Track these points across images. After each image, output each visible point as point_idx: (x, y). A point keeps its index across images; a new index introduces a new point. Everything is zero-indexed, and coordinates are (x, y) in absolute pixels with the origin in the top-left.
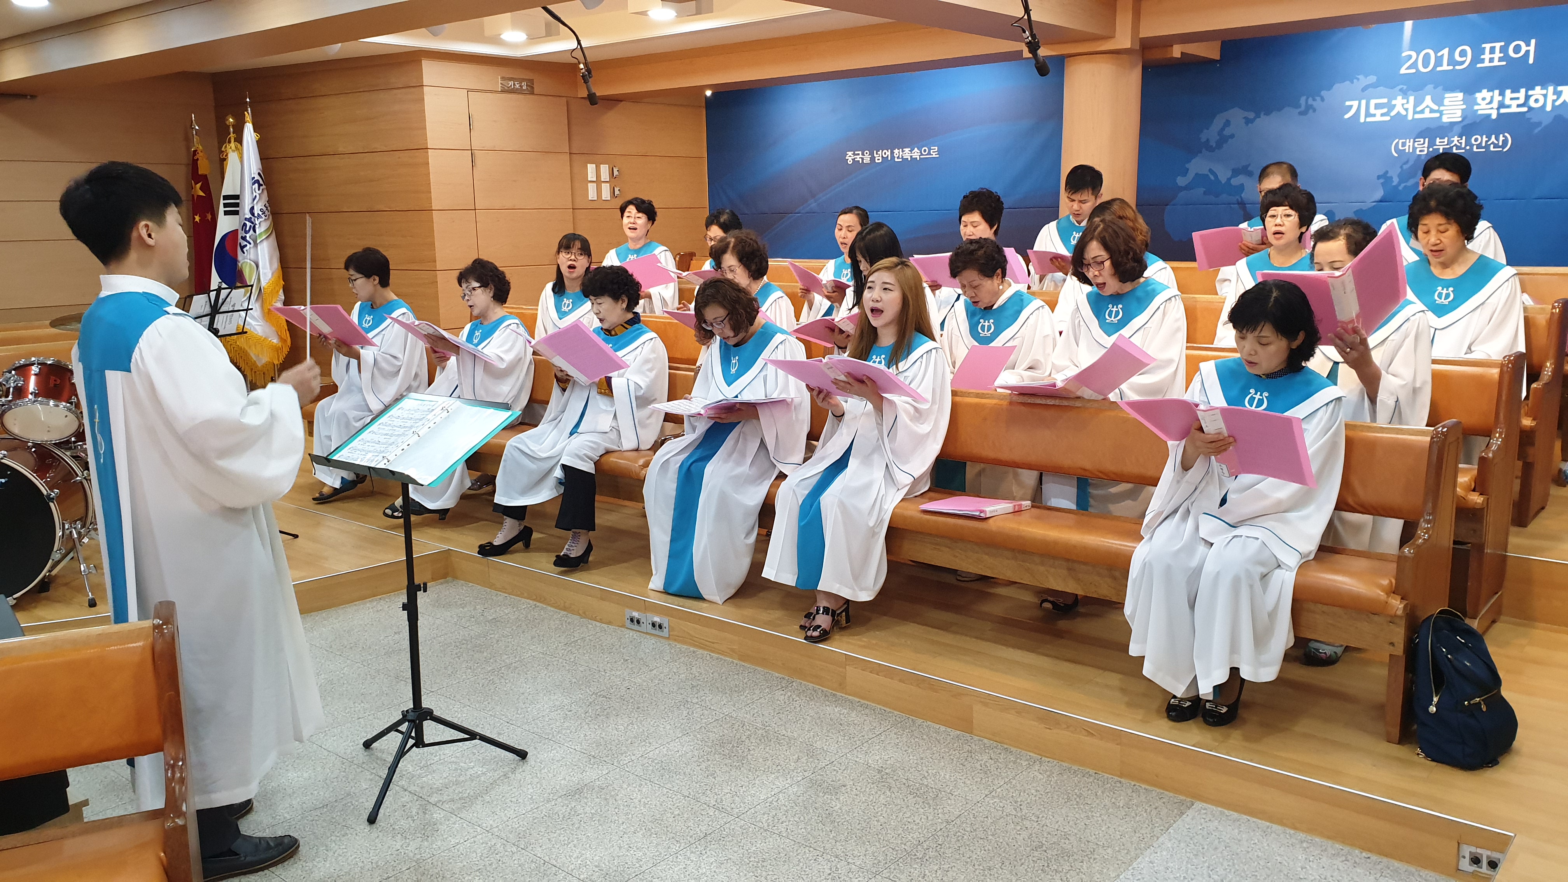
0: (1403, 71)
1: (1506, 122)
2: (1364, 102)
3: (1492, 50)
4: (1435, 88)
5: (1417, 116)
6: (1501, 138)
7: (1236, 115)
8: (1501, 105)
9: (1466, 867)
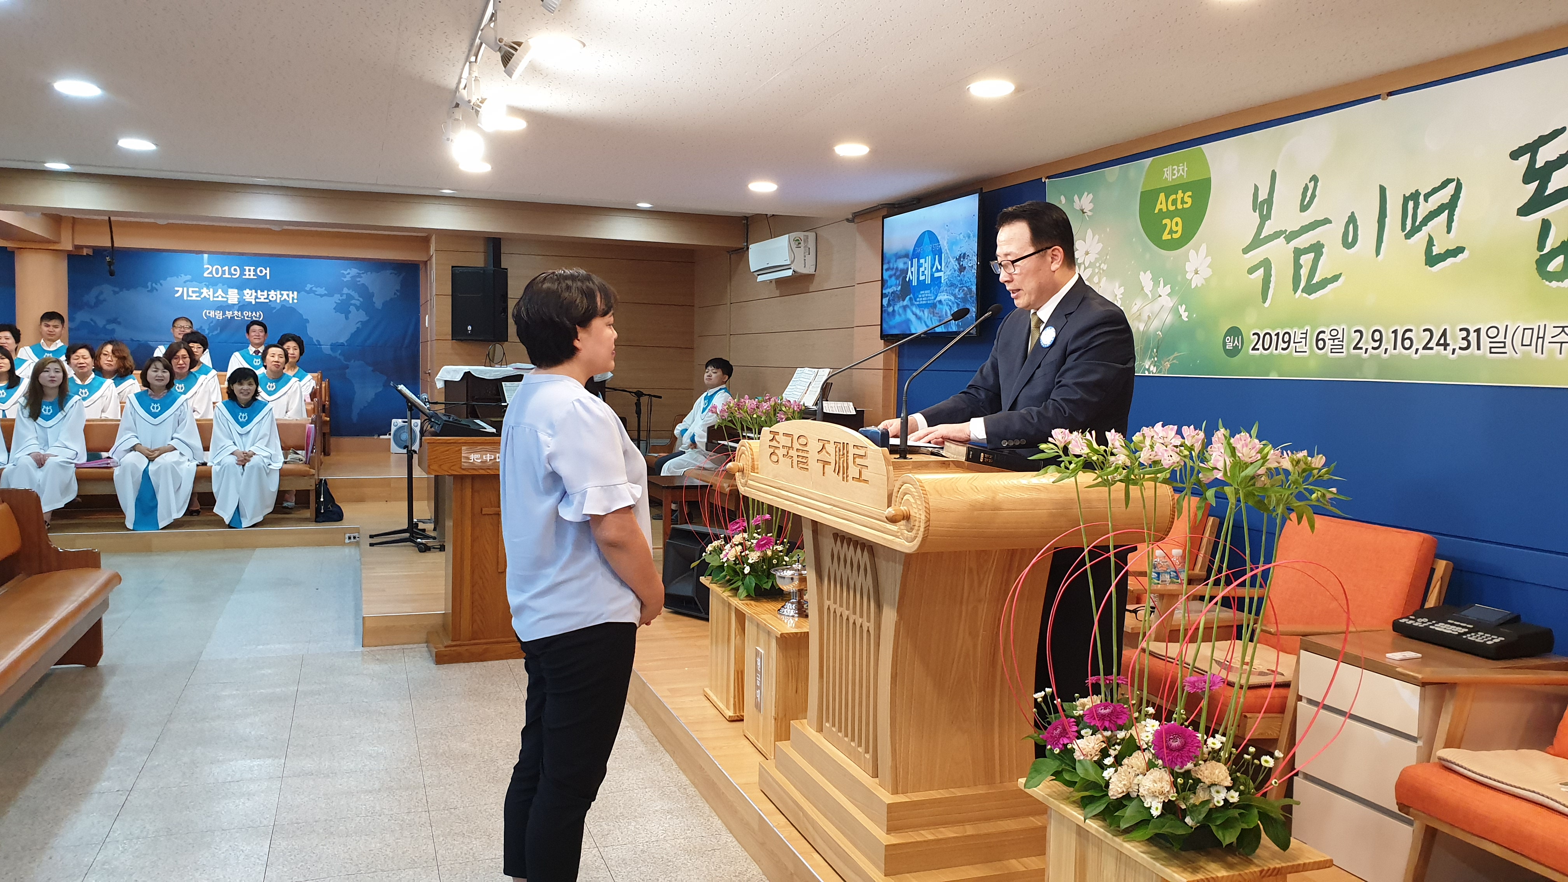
0: (205, 275)
1: (258, 306)
2: (185, 289)
3: (249, 271)
4: (223, 285)
5: (215, 299)
7: (106, 288)
8: (256, 297)
9: (347, 541)
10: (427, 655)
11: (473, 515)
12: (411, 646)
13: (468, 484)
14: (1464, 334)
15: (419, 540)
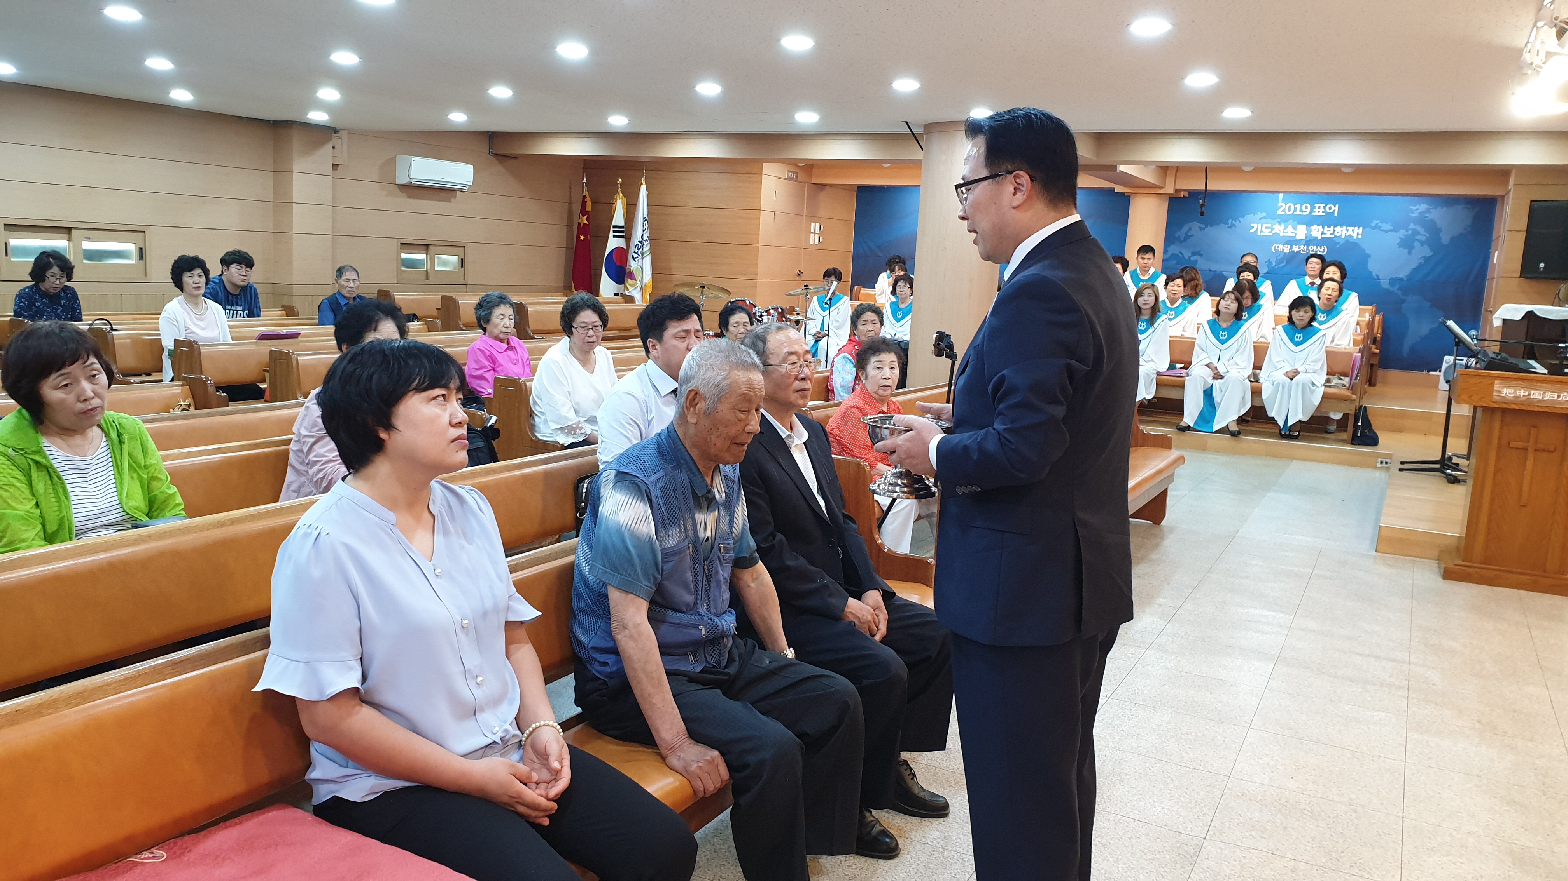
0: (1279, 212)
1: (1324, 241)
2: (1260, 225)
3: (1319, 208)
4: (1293, 221)
5: (1285, 234)
6: (1323, 248)
7: (1195, 225)
8: (1323, 233)
9: (1379, 465)
10: (1436, 570)
11: (1500, 447)
12: (1422, 560)
13: (1498, 417)
15: (1449, 471)
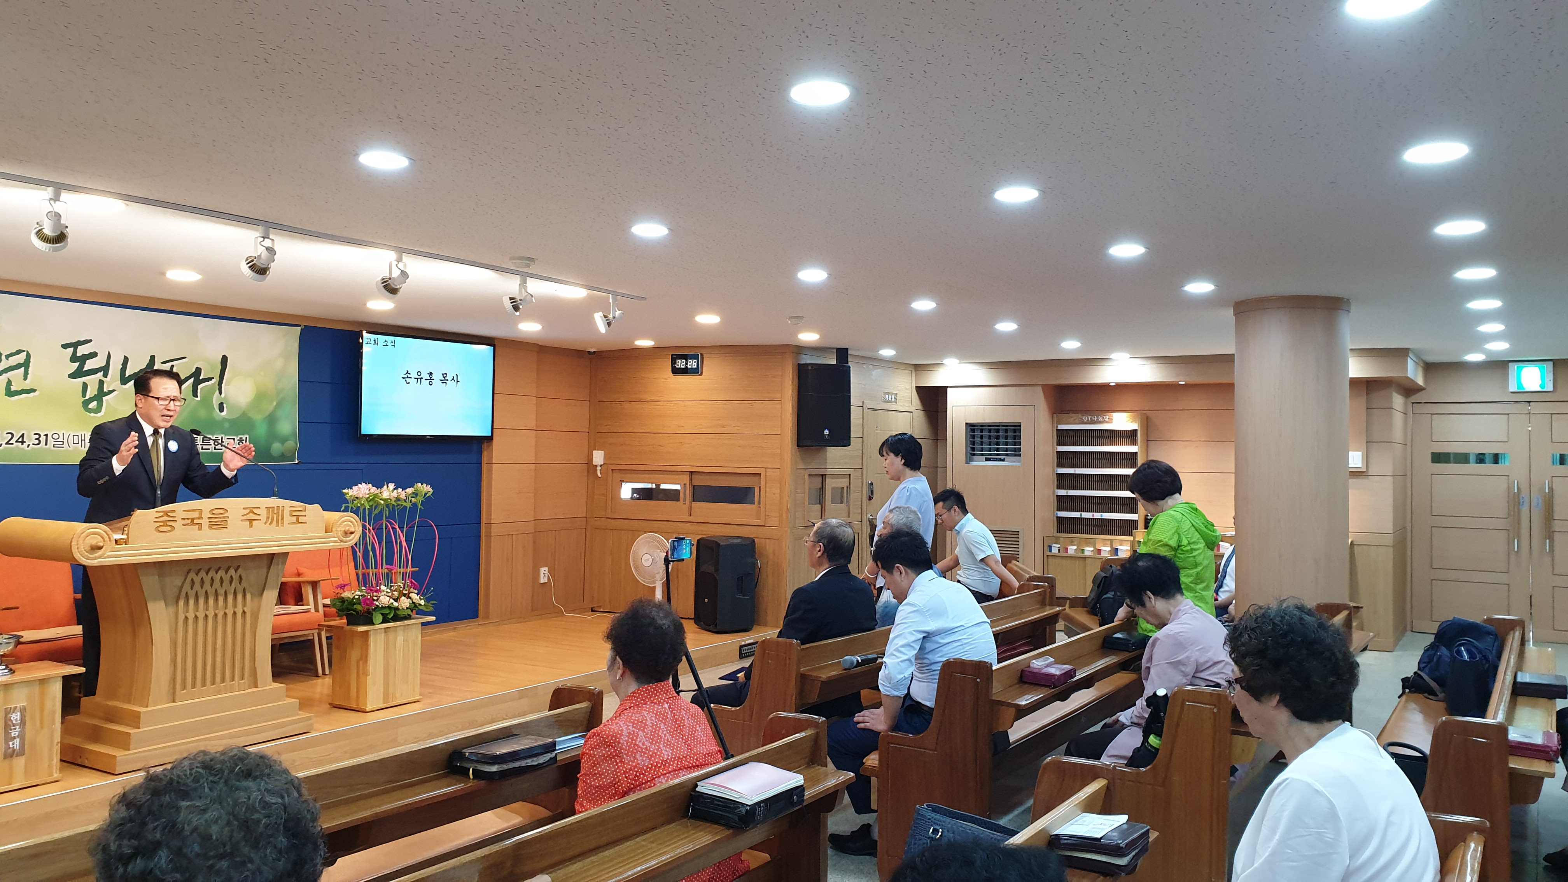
14: (37, 436)
